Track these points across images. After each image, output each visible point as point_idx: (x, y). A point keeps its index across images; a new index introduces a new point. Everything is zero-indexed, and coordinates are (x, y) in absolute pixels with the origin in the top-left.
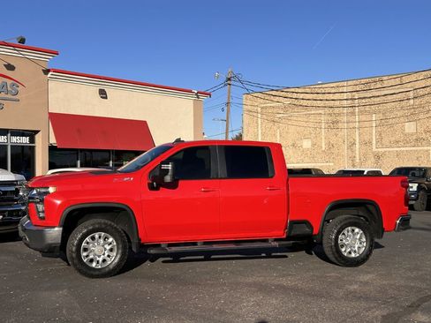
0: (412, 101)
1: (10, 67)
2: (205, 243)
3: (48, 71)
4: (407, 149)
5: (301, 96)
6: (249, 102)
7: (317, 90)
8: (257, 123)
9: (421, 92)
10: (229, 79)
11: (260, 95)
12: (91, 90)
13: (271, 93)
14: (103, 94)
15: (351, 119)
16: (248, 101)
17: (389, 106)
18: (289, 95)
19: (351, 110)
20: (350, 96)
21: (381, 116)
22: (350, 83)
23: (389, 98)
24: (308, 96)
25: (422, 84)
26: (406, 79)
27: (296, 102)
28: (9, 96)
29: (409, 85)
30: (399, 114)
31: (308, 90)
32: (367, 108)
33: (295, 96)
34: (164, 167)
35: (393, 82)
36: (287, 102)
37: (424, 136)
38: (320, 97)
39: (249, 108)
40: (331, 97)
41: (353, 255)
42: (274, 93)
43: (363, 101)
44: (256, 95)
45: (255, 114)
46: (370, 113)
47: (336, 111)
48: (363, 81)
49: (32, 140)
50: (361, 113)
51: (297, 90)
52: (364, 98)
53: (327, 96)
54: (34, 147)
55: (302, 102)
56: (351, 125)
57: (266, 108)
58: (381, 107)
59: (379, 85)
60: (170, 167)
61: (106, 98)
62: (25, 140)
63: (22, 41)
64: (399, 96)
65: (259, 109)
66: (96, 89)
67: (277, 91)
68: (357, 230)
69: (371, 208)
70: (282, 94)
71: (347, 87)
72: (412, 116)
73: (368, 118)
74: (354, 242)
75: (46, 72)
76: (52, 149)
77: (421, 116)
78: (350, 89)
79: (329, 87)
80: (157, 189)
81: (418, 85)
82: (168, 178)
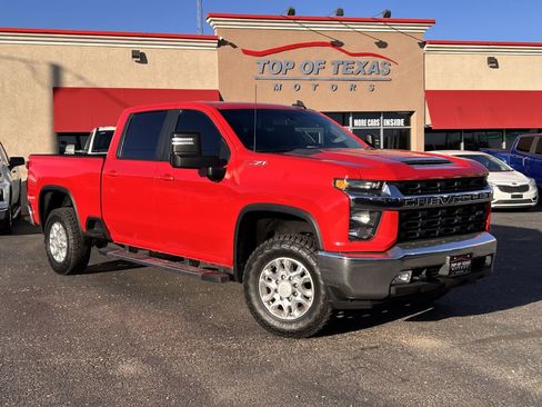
1: (382, 45)
3: (425, 43)
12: (477, 59)
14: (493, 62)
28: (380, 76)
49: (407, 123)
54: (409, 130)
61: (497, 67)
62: (399, 123)
63: (388, 14)
66: (484, 58)
75: (422, 44)
76: (428, 130)
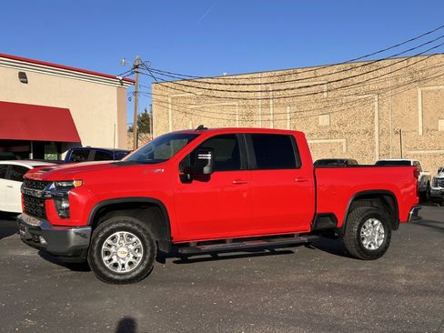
0: (325, 94)
2: (234, 240)
4: (321, 141)
5: (215, 87)
6: (159, 92)
7: (230, 81)
8: (167, 113)
9: (335, 85)
10: (137, 67)
11: (170, 85)
13: (182, 82)
14: (23, 76)
15: (266, 111)
16: (157, 90)
17: (303, 98)
18: (202, 85)
19: (265, 102)
20: (264, 87)
21: (295, 109)
22: (264, 74)
23: (303, 90)
24: (221, 87)
25: (336, 77)
26: (320, 72)
27: (209, 93)
29: (323, 78)
30: (314, 106)
31: (221, 81)
32: (282, 101)
33: (208, 86)
34: (201, 157)
35: (306, 75)
36: (200, 92)
37: (337, 129)
38: (234, 88)
39: (159, 97)
40: (245, 88)
41: (373, 248)
42: (185, 83)
43: (278, 93)
44: (166, 84)
45: (165, 105)
46: (284, 105)
47: (251, 102)
48: (278, 73)
50: (275, 105)
51: (210, 80)
52: (279, 90)
53: (241, 88)
55: (215, 93)
56: (266, 117)
57: (177, 98)
58: (295, 99)
59: (293, 78)
60: (209, 156)
61: (27, 82)
64: (313, 89)
65: (170, 100)
66: (16, 72)
67: (189, 80)
68: (376, 222)
69: (388, 199)
70: (193, 84)
71: (262, 78)
72: (325, 110)
73: (282, 110)
74: (373, 235)
77: (335, 109)
78: (264, 81)
79: (243, 79)
80: (190, 181)
81: (331, 78)
82: (206, 170)
